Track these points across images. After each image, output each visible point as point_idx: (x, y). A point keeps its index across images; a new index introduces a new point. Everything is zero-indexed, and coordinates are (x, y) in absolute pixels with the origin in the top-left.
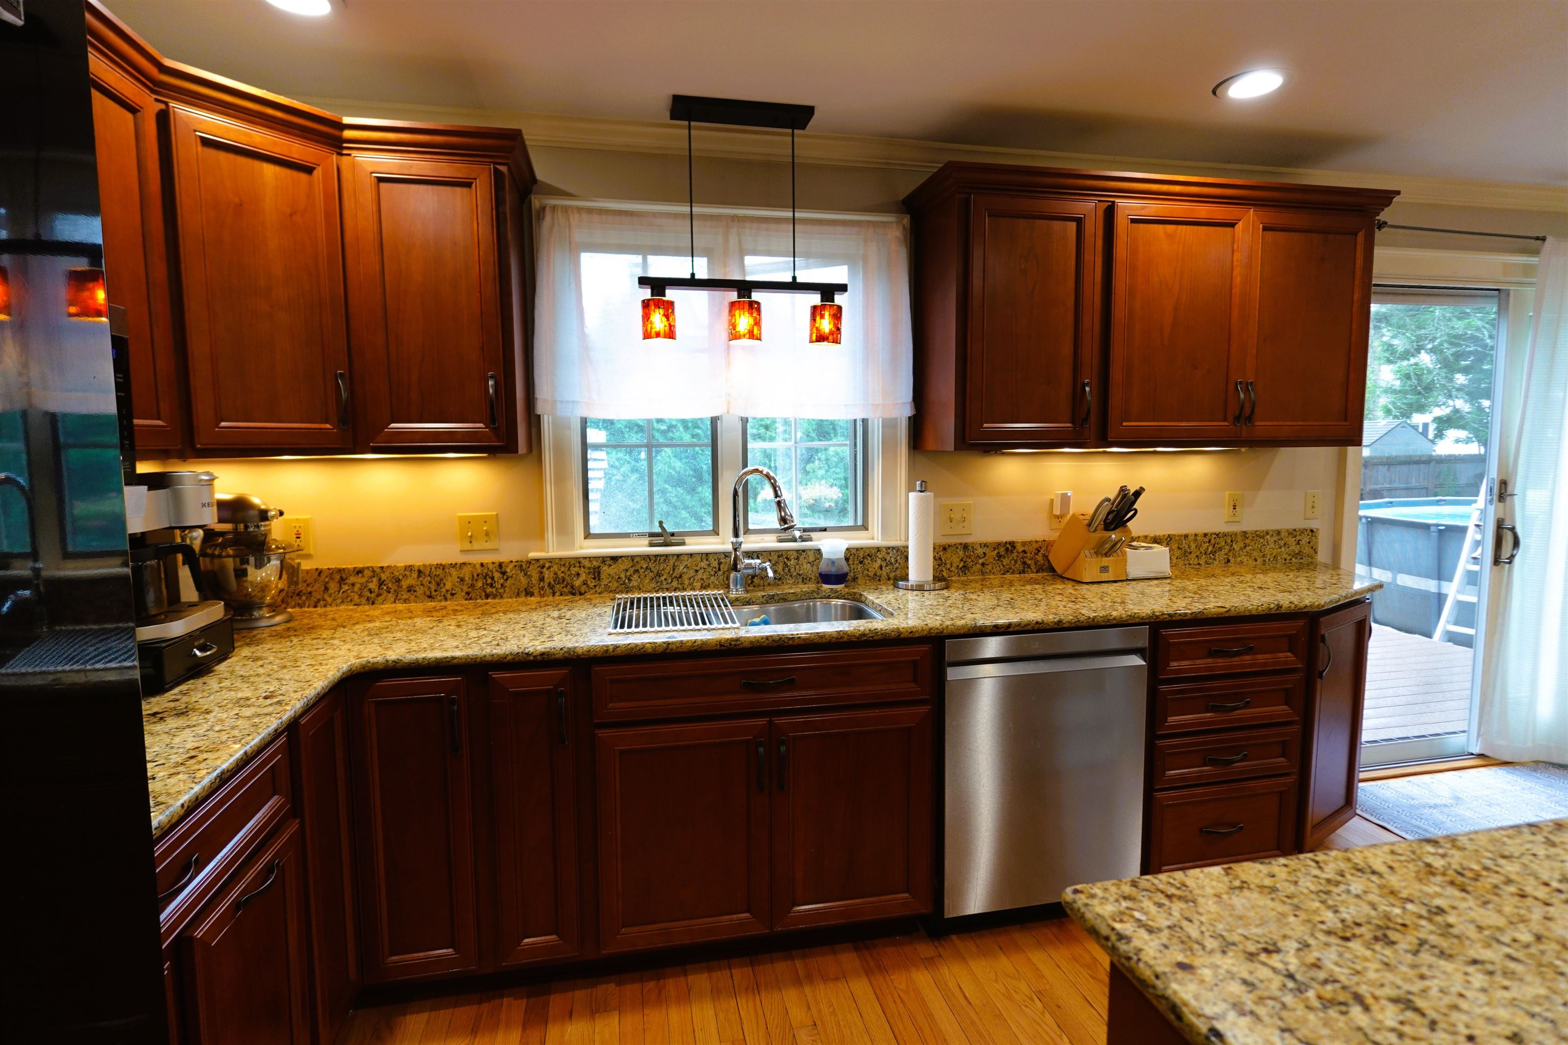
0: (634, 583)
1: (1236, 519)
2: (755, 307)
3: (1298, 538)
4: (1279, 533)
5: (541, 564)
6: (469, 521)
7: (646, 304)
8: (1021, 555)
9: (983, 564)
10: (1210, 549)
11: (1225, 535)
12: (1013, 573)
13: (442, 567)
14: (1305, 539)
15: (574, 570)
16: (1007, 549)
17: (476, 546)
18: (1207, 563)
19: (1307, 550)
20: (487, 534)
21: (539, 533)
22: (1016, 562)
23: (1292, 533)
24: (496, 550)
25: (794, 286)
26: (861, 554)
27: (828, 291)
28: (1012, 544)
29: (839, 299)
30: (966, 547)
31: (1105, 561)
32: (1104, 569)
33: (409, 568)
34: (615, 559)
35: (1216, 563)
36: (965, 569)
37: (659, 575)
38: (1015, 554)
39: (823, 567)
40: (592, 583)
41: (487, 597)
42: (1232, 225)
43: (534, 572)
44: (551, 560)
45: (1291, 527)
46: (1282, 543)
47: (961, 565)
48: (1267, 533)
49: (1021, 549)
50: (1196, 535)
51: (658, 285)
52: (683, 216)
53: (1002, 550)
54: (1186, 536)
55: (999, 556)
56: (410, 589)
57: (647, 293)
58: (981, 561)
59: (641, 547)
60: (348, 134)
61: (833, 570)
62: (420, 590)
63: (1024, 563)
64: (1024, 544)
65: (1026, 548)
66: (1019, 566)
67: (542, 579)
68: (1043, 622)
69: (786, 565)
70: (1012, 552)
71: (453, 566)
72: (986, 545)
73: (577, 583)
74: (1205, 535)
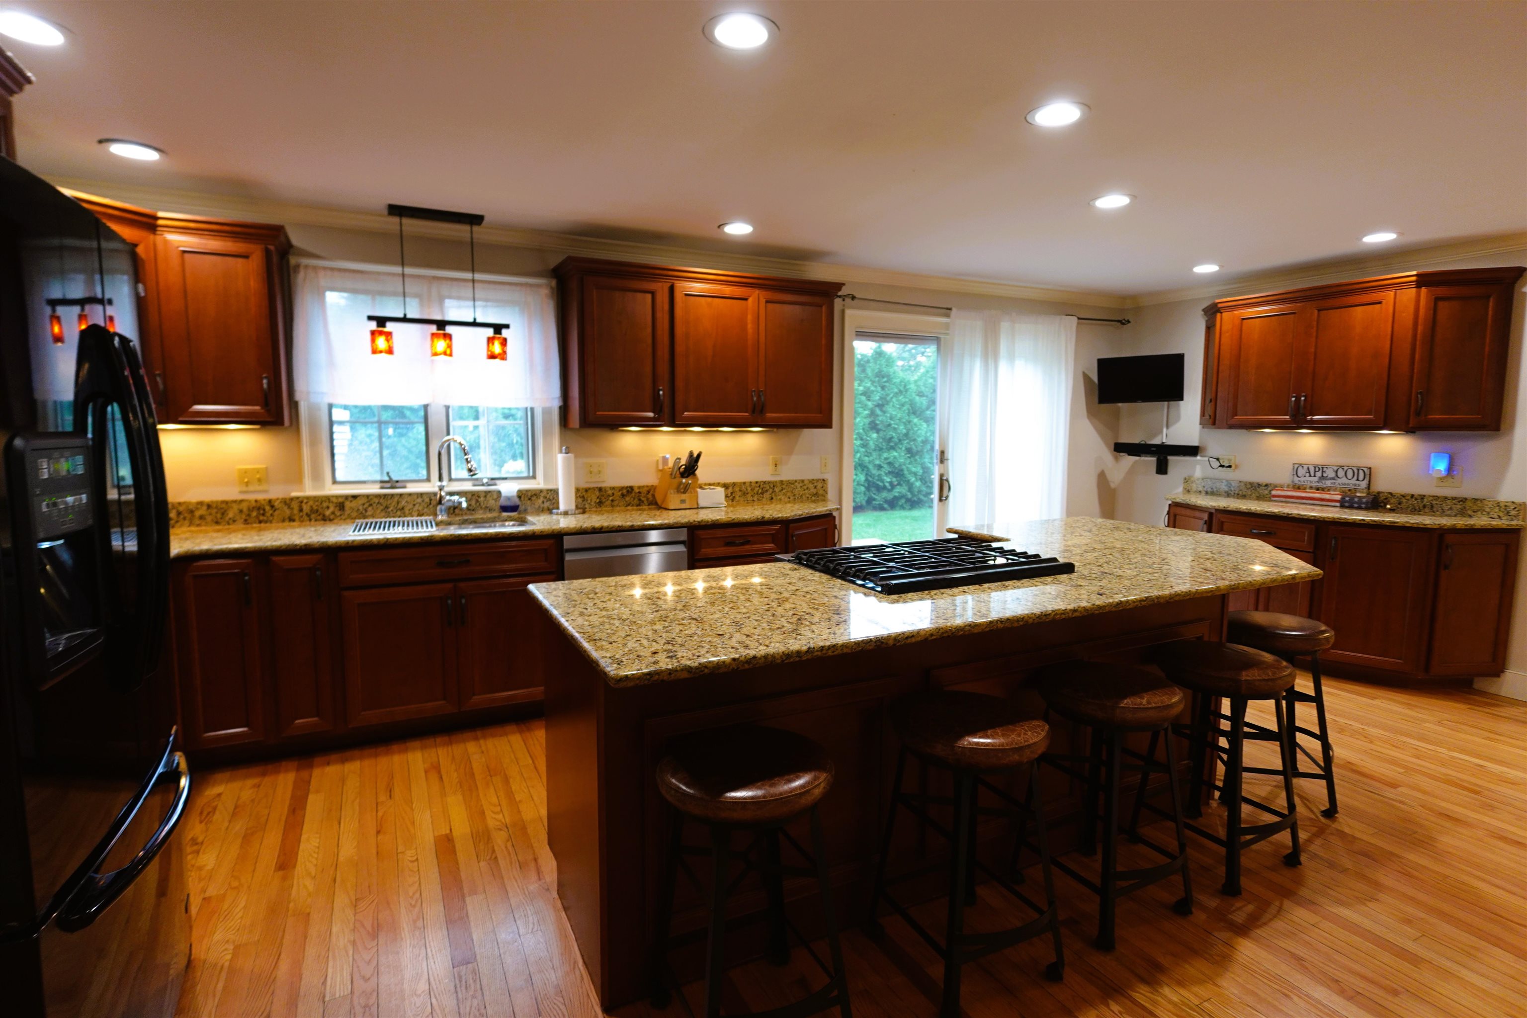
0: (369, 513)
1: (777, 473)
2: (448, 337)
3: (815, 484)
4: (803, 481)
5: (301, 501)
6: (246, 472)
7: (373, 333)
8: (637, 495)
9: (612, 501)
10: (760, 491)
11: (769, 482)
12: (633, 506)
13: (226, 502)
14: (819, 485)
15: (325, 505)
16: (628, 491)
17: (251, 488)
18: (758, 500)
19: (821, 492)
20: (259, 480)
21: (298, 479)
22: (634, 499)
23: (812, 481)
24: (266, 491)
25: (474, 324)
26: (530, 494)
27: (498, 328)
28: (632, 488)
29: (505, 333)
30: (600, 489)
31: (683, 496)
32: (683, 501)
33: (201, 503)
34: (355, 497)
35: (764, 500)
36: (600, 503)
37: (387, 507)
38: (633, 494)
39: (503, 502)
40: (338, 513)
41: (260, 522)
42: (746, 299)
43: (295, 505)
44: (308, 498)
45: (811, 478)
46: (805, 487)
47: (598, 501)
48: (796, 481)
49: (637, 491)
50: (751, 483)
51: (381, 321)
52: (398, 275)
53: (625, 491)
54: (744, 483)
55: (623, 495)
56: (202, 517)
57: (373, 325)
58: (611, 498)
59: (375, 489)
60: (160, 222)
61: (508, 503)
62: (209, 518)
63: (640, 500)
64: (639, 487)
65: (641, 490)
66: (636, 501)
67: (301, 510)
68: (622, 526)
69: (477, 501)
70: (631, 493)
71: (235, 501)
72: (613, 488)
73: (328, 513)
74: (757, 482)
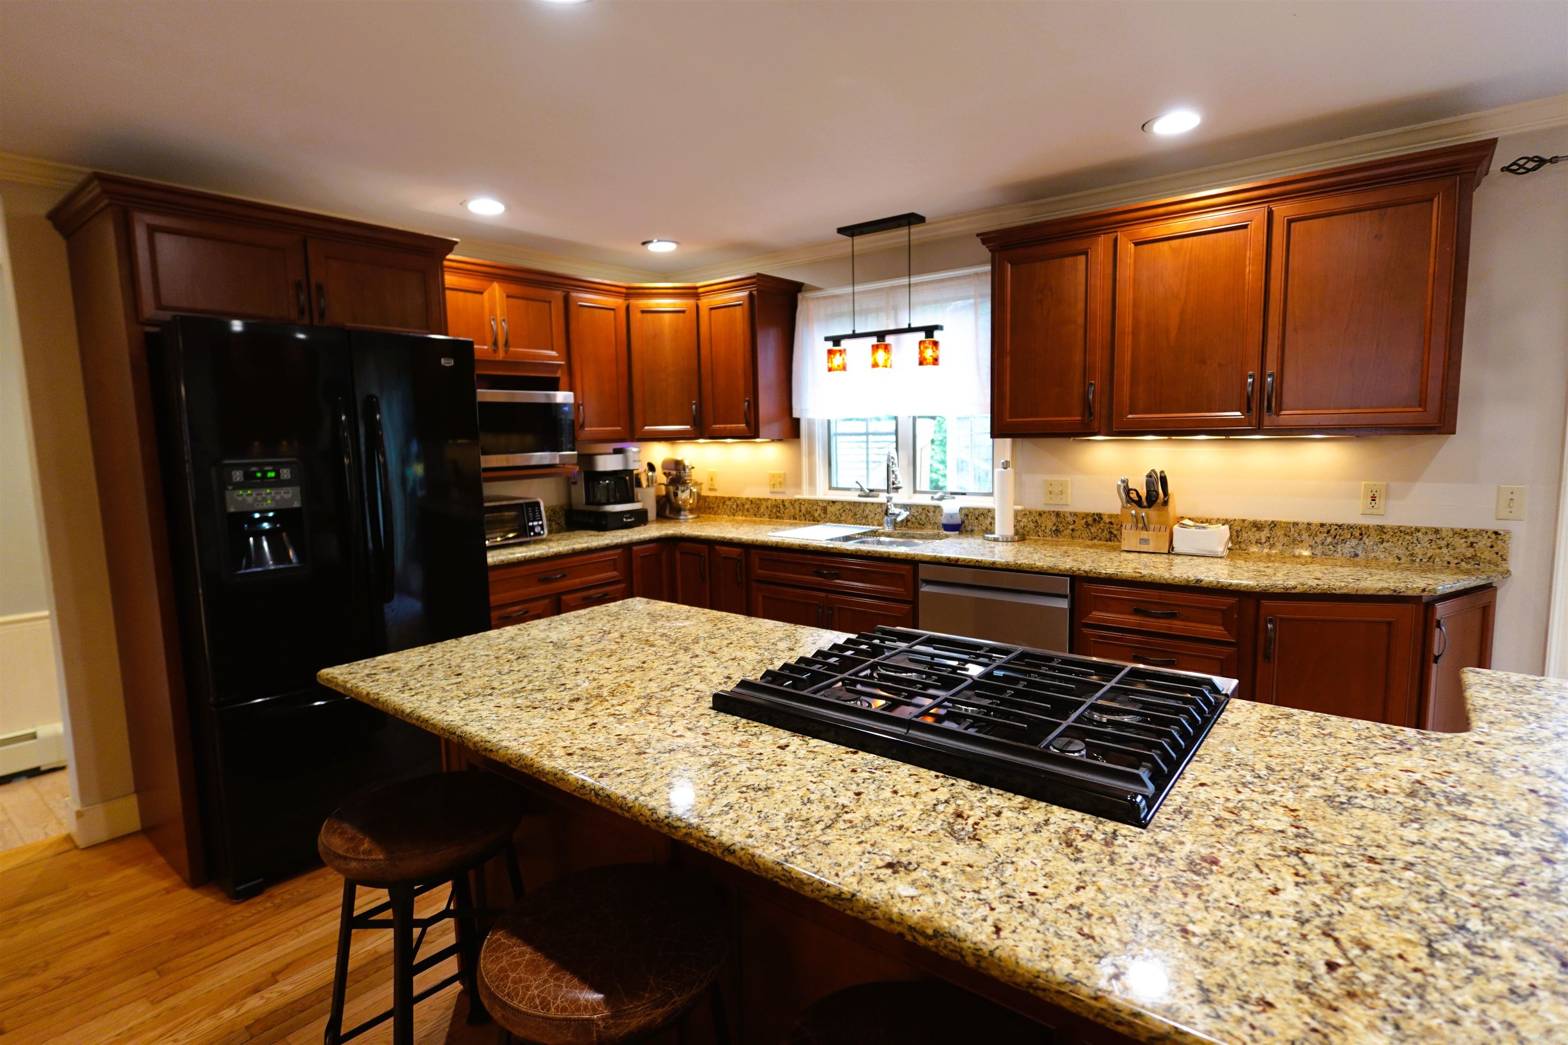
0: (843, 518)
1: (1374, 511)
2: (887, 348)
3: (1471, 539)
4: (1437, 531)
5: (801, 502)
6: (773, 476)
7: (830, 352)
8: (1108, 526)
9: (1073, 530)
10: (1329, 540)
11: (1350, 527)
12: (1100, 540)
13: (759, 499)
14: (1483, 543)
15: (815, 507)
16: (1095, 520)
17: (776, 490)
18: (1323, 553)
19: (1487, 555)
20: (780, 484)
21: (798, 485)
22: (1103, 531)
23: (1463, 534)
24: (783, 493)
25: (910, 330)
26: (977, 513)
27: (929, 331)
28: (1100, 516)
29: (937, 335)
30: (1058, 514)
31: (1144, 534)
32: (1144, 541)
33: (747, 499)
34: (834, 502)
35: (1337, 556)
36: (1057, 532)
37: (855, 514)
38: (1102, 525)
39: (944, 520)
40: (823, 516)
41: (777, 518)
43: (797, 506)
44: (804, 500)
45: (1460, 525)
46: (1443, 543)
47: (1054, 528)
48: (1418, 530)
49: (1107, 520)
50: (1309, 524)
51: (837, 341)
53: (1090, 520)
54: (1296, 524)
55: (1087, 524)
56: (748, 510)
57: (830, 345)
58: (1071, 527)
59: (853, 497)
60: (701, 290)
61: (951, 522)
62: (751, 511)
63: (1111, 533)
64: (1110, 516)
65: (1113, 520)
66: (1106, 534)
67: (800, 511)
69: (927, 516)
70: (1099, 522)
71: (764, 499)
72: (1075, 514)
73: (816, 515)
74: (1322, 525)
